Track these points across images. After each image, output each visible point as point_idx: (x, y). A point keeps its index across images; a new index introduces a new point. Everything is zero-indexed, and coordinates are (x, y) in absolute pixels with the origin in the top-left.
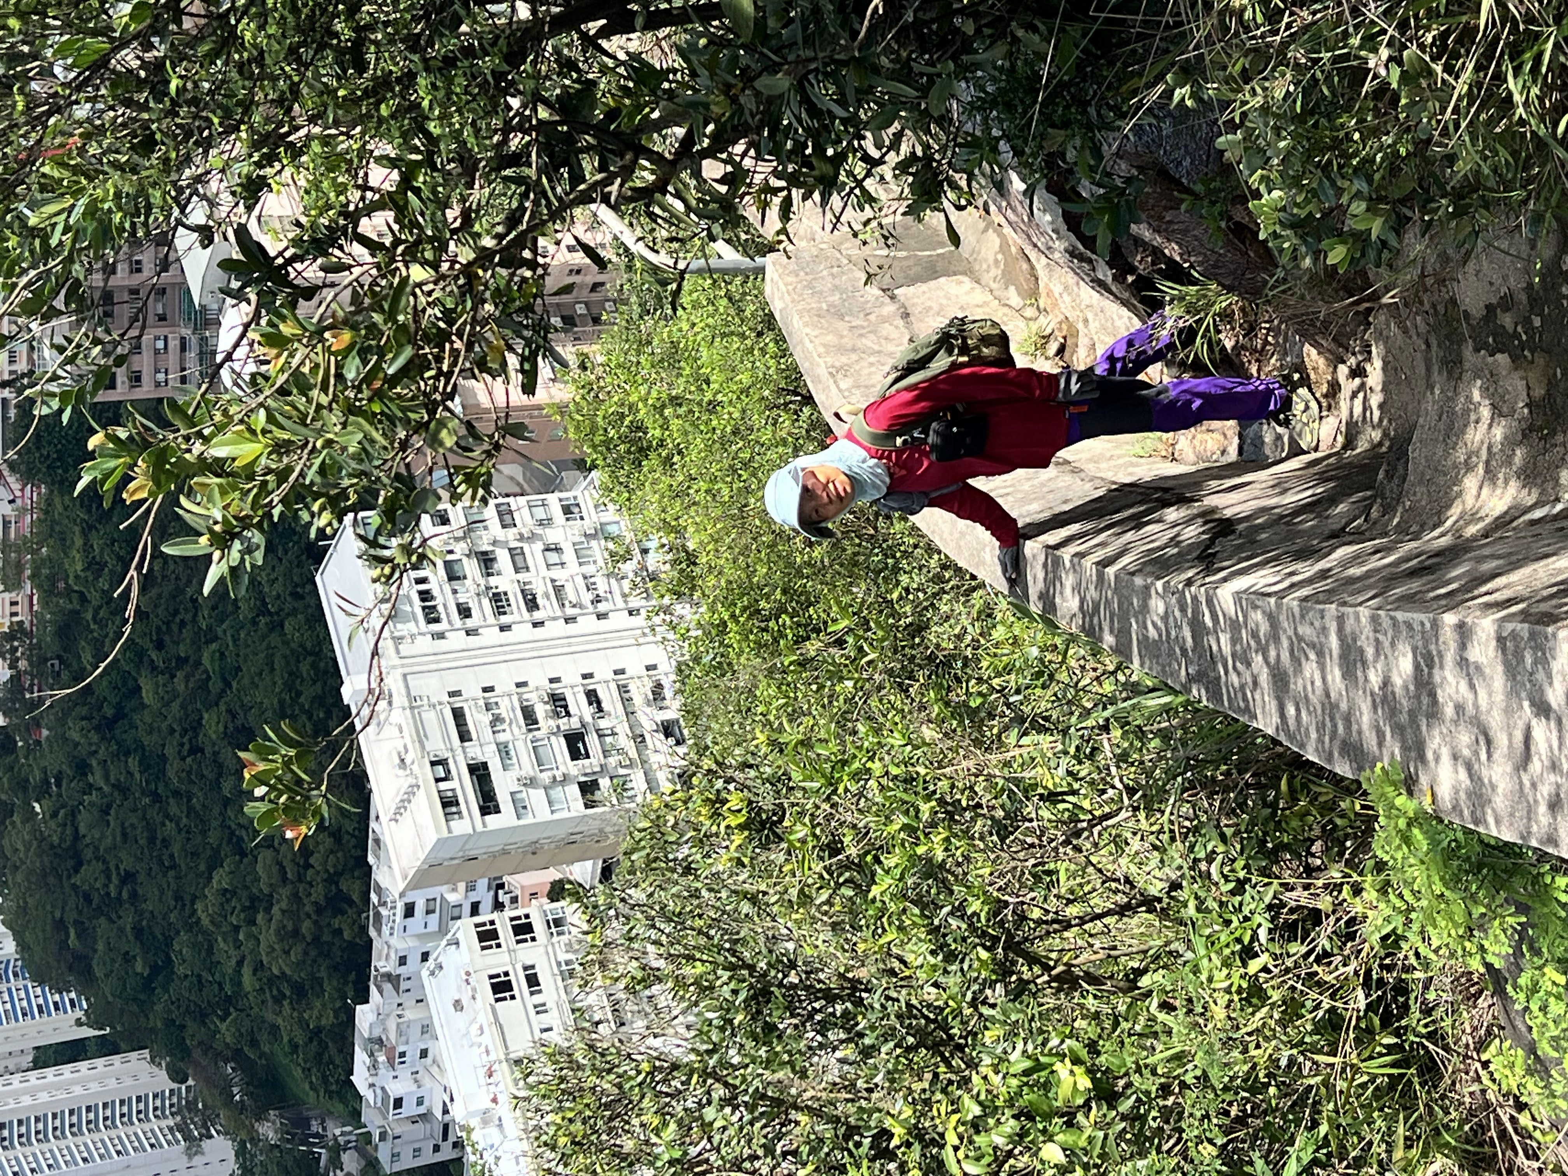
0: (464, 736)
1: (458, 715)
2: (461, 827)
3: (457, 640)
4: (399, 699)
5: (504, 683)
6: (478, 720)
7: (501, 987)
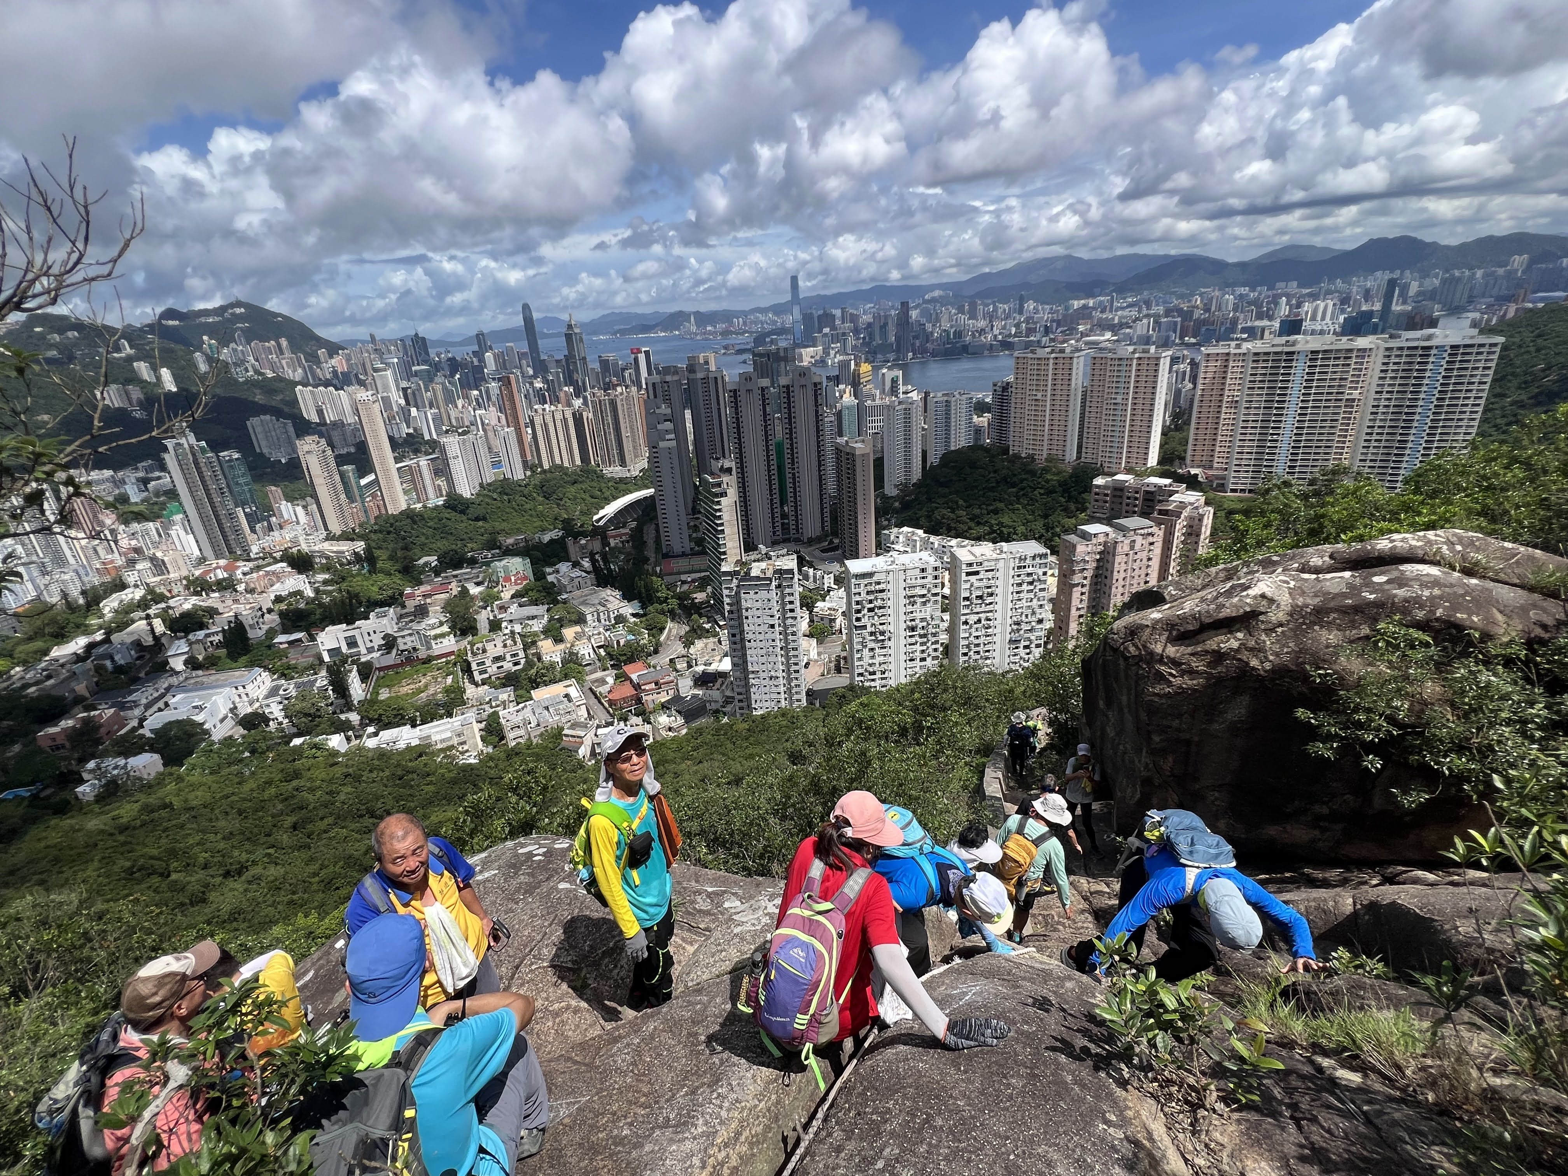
2: (964, 566)
3: (1012, 573)
4: (999, 556)
7: (923, 570)
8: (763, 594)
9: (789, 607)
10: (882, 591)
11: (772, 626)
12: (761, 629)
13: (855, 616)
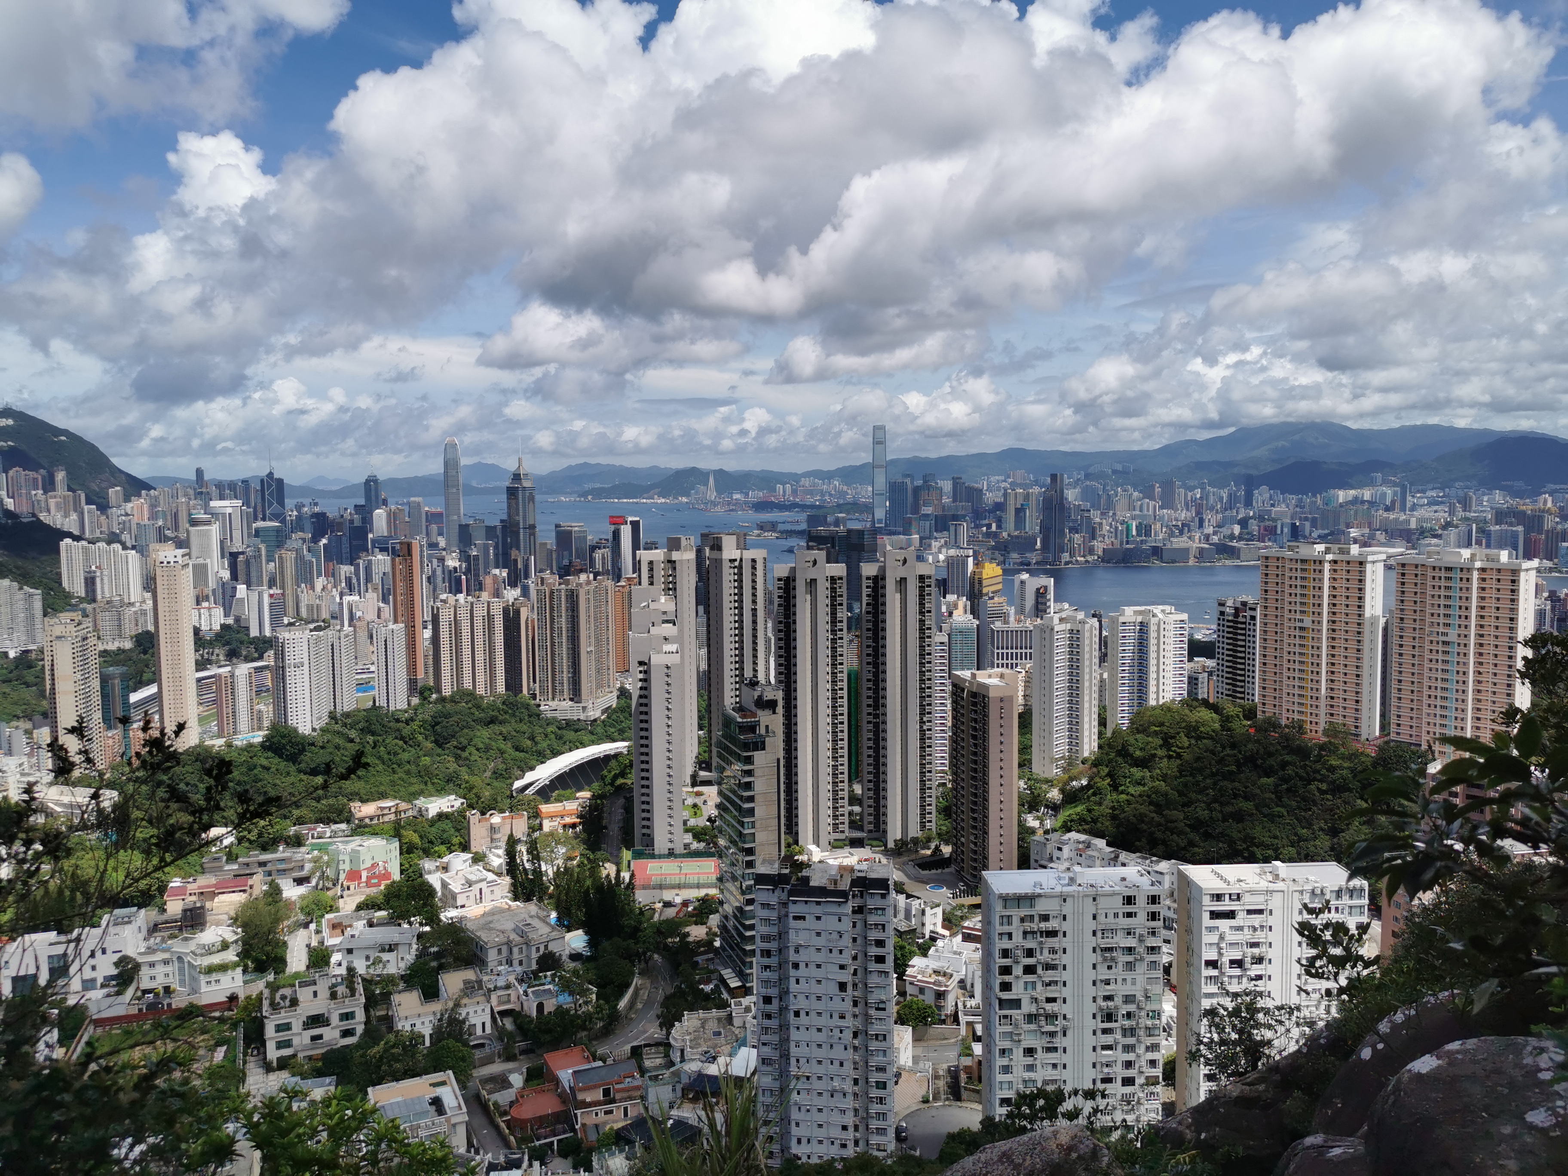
0: (1249, 912)
1: (1260, 912)
2: (1206, 900)
4: (1272, 886)
5: (1272, 937)
6: (1256, 920)
7: (1129, 900)
8: (830, 923)
9: (874, 951)
10: (1052, 934)
11: (842, 986)
12: (819, 990)
13: (998, 979)
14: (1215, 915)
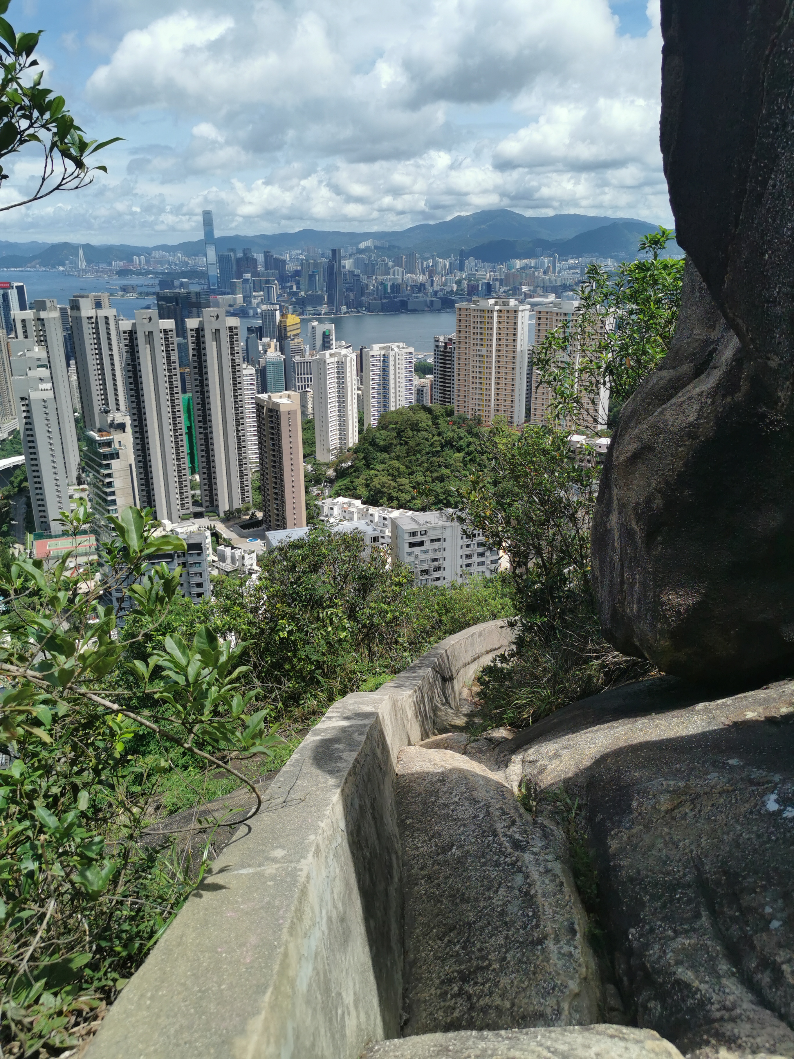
0: (432, 541)
1: (439, 540)
2: (406, 536)
3: (460, 543)
5: (445, 554)
14: (412, 545)
